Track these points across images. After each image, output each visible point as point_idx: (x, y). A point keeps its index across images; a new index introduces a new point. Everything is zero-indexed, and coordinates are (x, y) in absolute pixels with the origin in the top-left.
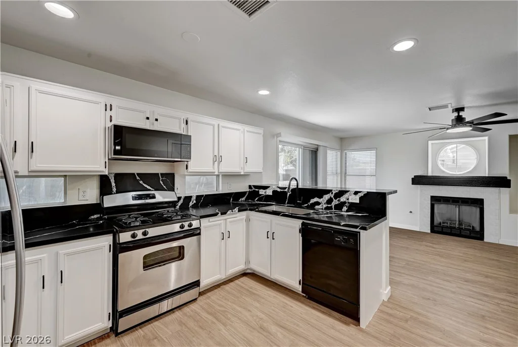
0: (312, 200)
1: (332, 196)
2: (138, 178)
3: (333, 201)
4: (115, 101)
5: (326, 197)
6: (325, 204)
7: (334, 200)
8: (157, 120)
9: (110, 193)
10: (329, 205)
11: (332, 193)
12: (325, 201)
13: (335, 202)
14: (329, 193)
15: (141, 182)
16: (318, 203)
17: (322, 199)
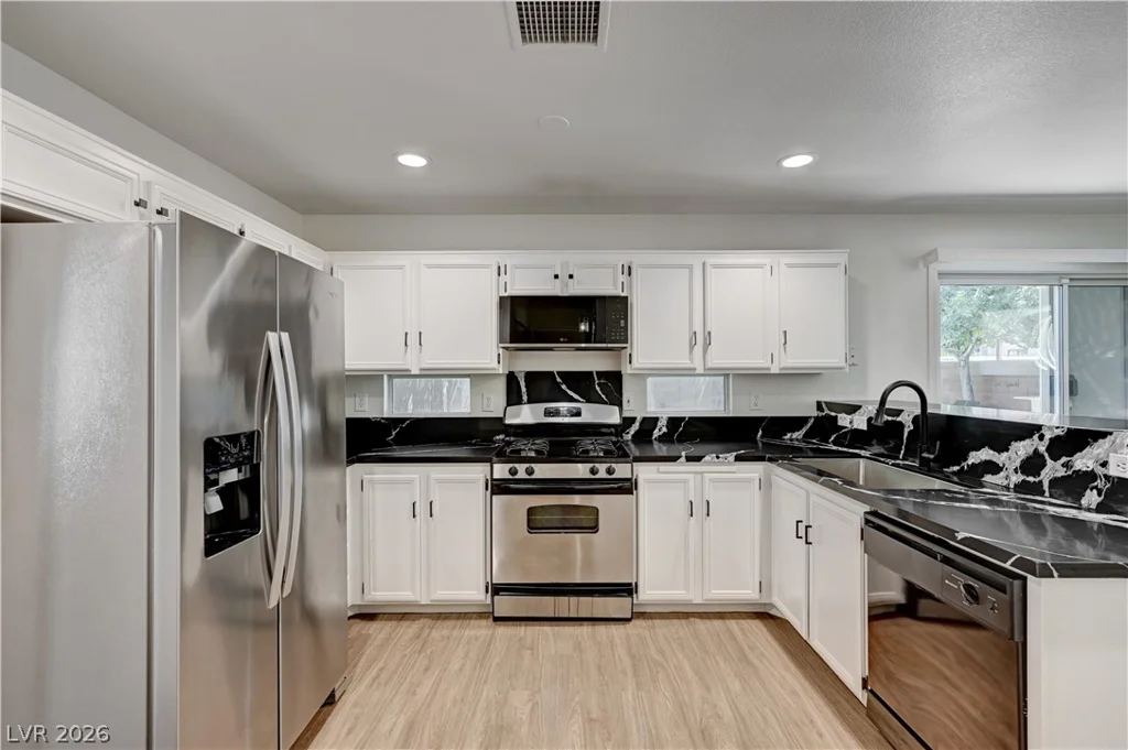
0: (972, 454)
1: (1042, 449)
2: (559, 380)
3: (1044, 465)
4: (509, 258)
5: (1022, 449)
6: (1016, 471)
7: (1049, 461)
8: (571, 277)
9: (519, 402)
10: (1031, 479)
11: (1041, 438)
12: (1018, 464)
13: (1053, 469)
14: (1030, 436)
15: (564, 387)
16: (994, 468)
17: (1005, 454)
